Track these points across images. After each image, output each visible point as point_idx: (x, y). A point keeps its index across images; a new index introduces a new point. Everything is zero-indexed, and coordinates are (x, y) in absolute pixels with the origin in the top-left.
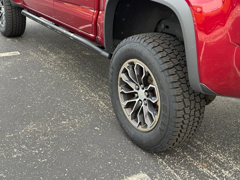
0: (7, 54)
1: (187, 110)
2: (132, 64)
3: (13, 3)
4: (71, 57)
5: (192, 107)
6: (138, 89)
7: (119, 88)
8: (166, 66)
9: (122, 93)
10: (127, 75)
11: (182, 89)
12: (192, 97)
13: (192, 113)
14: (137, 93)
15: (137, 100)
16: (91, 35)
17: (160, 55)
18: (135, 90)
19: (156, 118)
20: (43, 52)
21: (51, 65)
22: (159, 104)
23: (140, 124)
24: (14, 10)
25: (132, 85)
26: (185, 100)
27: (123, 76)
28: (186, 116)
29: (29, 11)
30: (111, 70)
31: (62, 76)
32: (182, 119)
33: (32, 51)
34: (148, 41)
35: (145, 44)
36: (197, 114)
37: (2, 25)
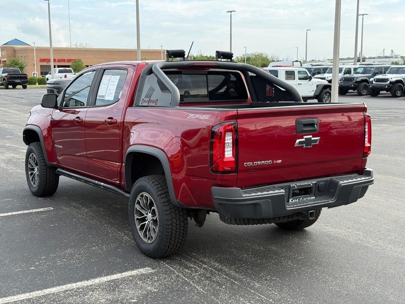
0: (42, 210)
1: (174, 221)
2: (142, 196)
3: (48, 163)
4: (102, 209)
5: (177, 218)
6: (147, 214)
7: (135, 215)
8: (160, 193)
9: (137, 219)
10: (140, 205)
11: (170, 207)
12: (177, 212)
13: (178, 223)
14: (146, 217)
15: (147, 222)
16: (117, 182)
17: (156, 187)
18: (145, 215)
19: (157, 230)
20: (75, 207)
21: (83, 215)
22: (158, 219)
23: (149, 239)
24: (48, 170)
25: (143, 212)
26: (172, 213)
27: (137, 206)
28: (174, 225)
29: (63, 168)
30: (129, 203)
31: (93, 222)
32: (171, 226)
33: (65, 207)
34: (150, 179)
35: (148, 181)
36: (182, 224)
37: (34, 185)
